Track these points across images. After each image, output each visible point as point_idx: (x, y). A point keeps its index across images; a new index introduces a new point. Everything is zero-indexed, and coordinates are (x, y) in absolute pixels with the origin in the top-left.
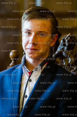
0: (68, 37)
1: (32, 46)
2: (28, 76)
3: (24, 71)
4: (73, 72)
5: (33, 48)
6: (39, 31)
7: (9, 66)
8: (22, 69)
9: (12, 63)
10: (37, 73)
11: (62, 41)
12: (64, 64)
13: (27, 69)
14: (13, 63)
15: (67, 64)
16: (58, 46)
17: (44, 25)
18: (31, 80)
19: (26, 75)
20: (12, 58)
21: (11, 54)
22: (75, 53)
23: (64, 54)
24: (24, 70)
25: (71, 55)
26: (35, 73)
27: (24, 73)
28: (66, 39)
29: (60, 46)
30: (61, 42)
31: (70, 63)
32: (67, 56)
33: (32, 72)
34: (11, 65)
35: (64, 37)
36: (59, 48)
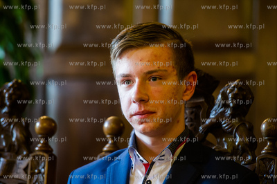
0: (234, 87)
1: (140, 106)
2: (142, 172)
3: (133, 163)
4: (246, 164)
5: (143, 109)
6: (146, 71)
7: (102, 151)
8: (130, 158)
9: (107, 146)
10: (163, 167)
11: (220, 96)
12: (226, 147)
13: (141, 158)
14: (111, 144)
15: (232, 148)
16: (213, 108)
17: (156, 56)
18: (149, 181)
19: (139, 172)
20: (109, 134)
21: (106, 125)
22: (249, 122)
23: (224, 125)
24: (133, 160)
25: (241, 128)
26: (159, 166)
27: (134, 166)
28: (230, 93)
29: (215, 107)
30: (217, 98)
31: (239, 145)
32: (232, 131)
33: (153, 163)
34: (105, 149)
35: (225, 89)
36: (214, 112)
